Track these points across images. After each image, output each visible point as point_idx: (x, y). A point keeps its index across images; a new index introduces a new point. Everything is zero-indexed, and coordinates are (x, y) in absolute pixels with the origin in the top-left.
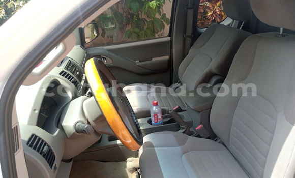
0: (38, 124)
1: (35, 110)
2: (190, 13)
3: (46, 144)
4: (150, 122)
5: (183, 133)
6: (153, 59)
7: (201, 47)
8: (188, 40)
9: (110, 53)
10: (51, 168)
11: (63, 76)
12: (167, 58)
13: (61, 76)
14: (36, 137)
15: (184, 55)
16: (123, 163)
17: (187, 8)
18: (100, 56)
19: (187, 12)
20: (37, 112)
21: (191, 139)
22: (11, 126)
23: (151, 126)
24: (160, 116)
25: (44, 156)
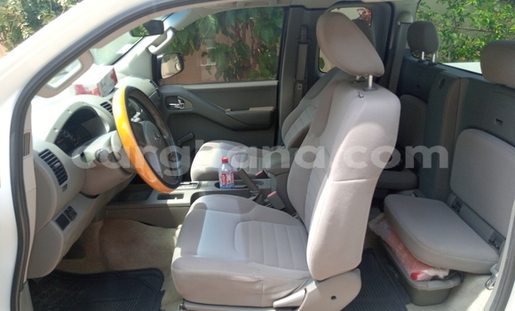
0: (56, 143)
1: (55, 129)
2: (303, 49)
3: (59, 161)
4: (217, 185)
5: (254, 200)
6: (251, 109)
7: (313, 98)
8: (300, 87)
9: (191, 95)
10: (60, 184)
11: (105, 107)
12: (270, 109)
13: (102, 107)
14: (50, 153)
15: (293, 105)
16: (172, 230)
17: (299, 43)
18: (176, 97)
19: (298, 48)
20: (57, 131)
21: (258, 207)
22: (23, 131)
23: (217, 189)
24: (229, 178)
25: (54, 170)
